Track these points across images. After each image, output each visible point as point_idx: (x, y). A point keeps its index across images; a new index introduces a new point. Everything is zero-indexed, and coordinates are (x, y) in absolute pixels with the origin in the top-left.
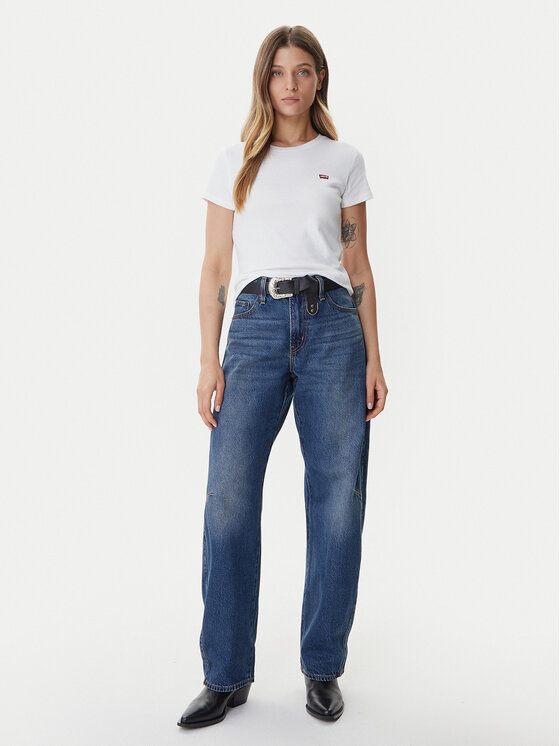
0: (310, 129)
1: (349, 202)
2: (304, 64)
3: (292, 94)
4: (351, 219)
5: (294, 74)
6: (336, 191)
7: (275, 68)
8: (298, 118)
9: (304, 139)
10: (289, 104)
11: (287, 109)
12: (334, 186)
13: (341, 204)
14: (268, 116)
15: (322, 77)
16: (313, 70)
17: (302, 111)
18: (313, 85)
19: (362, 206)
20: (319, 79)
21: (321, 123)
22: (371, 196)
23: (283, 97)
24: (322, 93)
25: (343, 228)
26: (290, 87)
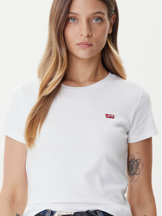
0: (101, 69)
1: (135, 138)
2: (99, 13)
3: (86, 40)
4: (136, 154)
5: (89, 21)
6: (121, 129)
7: (70, 15)
8: (90, 60)
9: (95, 78)
10: (83, 48)
11: (81, 53)
12: (119, 125)
13: (127, 140)
14: (62, 60)
15: (113, 22)
16: (106, 17)
17: (94, 55)
18: (105, 31)
19: (148, 142)
20: (111, 24)
21: (111, 63)
22: (156, 132)
23: (78, 42)
24: (113, 36)
25: (129, 162)
26: (85, 33)
